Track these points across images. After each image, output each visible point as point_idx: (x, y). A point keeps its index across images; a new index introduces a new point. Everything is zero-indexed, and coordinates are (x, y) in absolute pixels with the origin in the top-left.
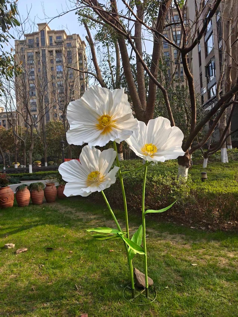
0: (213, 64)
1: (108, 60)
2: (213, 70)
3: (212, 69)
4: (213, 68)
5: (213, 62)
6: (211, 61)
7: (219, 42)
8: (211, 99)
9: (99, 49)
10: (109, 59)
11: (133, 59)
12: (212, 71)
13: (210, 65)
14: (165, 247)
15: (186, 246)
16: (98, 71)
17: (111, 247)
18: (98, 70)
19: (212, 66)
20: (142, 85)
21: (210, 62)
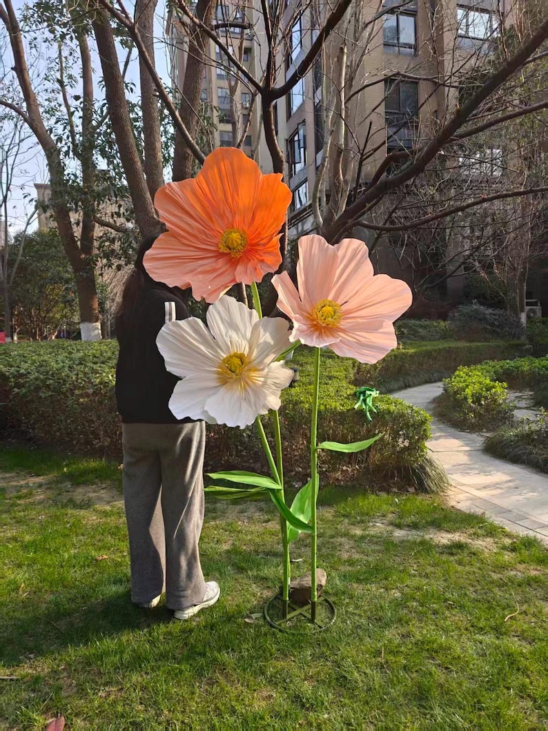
0: (301, 138)
1: (60, 78)
2: (302, 150)
3: (300, 148)
4: (302, 145)
5: (301, 132)
6: (297, 128)
7: (314, 93)
8: (296, 212)
9: (33, 45)
10: (62, 76)
11: (132, 89)
12: (300, 153)
13: (296, 138)
14: (228, 533)
15: (270, 525)
16: (32, 103)
17: (100, 550)
18: (32, 99)
19: (299, 140)
20: (156, 160)
21: (296, 132)
